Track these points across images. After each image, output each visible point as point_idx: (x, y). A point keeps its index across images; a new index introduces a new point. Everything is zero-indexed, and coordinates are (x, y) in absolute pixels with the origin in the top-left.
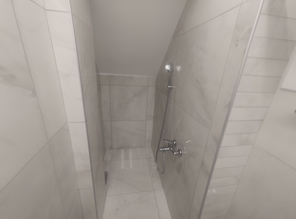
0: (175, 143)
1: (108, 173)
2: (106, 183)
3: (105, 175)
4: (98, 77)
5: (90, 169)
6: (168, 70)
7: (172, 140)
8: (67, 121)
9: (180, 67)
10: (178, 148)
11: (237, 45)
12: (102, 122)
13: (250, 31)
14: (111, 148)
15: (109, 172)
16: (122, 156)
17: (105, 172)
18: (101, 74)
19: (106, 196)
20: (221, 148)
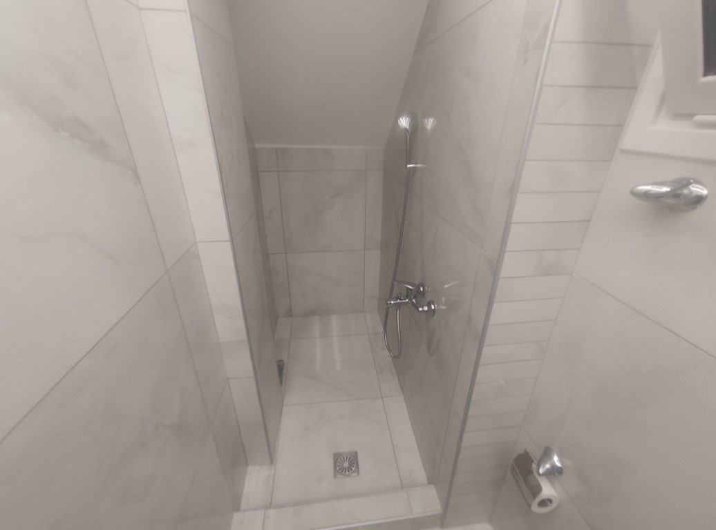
0: (422, 289)
1: (283, 363)
2: (281, 382)
3: (278, 366)
4: (253, 155)
5: (245, 338)
6: (406, 129)
7: (417, 283)
8: (195, 238)
9: (432, 120)
10: (428, 297)
11: (526, 61)
12: (266, 255)
13: (546, 28)
14: (290, 313)
15: (286, 363)
16: (316, 329)
17: (278, 362)
18: (257, 146)
19: (282, 405)
20: (500, 280)
